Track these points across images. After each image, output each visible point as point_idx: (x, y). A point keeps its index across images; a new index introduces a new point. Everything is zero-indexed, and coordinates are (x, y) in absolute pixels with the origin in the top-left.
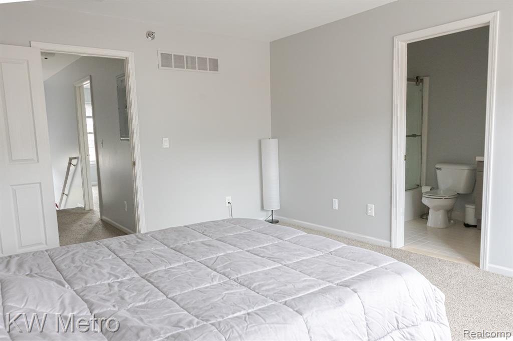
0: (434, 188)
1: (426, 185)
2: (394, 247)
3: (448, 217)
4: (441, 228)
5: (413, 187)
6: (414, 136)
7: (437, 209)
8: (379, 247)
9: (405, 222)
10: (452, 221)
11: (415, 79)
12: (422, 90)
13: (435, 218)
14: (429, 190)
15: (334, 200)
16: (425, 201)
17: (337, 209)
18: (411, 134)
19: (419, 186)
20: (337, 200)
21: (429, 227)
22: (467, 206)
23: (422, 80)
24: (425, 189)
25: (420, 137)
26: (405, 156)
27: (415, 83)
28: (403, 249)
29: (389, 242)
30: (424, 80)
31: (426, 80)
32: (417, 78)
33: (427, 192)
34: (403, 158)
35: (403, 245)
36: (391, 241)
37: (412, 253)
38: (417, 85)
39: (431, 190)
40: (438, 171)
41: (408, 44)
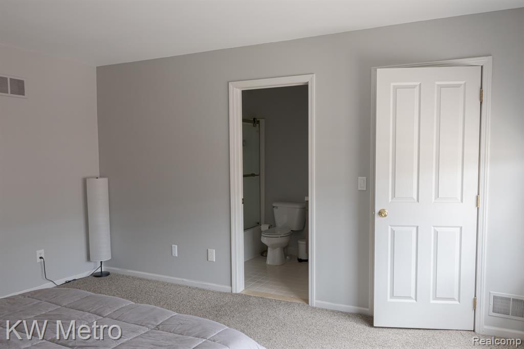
0: (272, 226)
1: (266, 223)
2: (235, 292)
3: (284, 253)
4: (276, 266)
5: (251, 225)
6: (253, 175)
7: (274, 247)
8: (220, 293)
9: (245, 262)
10: (288, 257)
11: (250, 120)
12: (259, 131)
13: (273, 257)
14: (268, 228)
15: (173, 246)
16: (265, 240)
17: (177, 255)
18: (250, 173)
19: (259, 224)
20: (176, 246)
21: (269, 265)
22: (300, 242)
23: (258, 122)
24: (264, 227)
25: (258, 177)
26: (243, 199)
27: (252, 124)
28: (244, 293)
29: (230, 288)
30: (260, 122)
31: (262, 122)
32: (254, 119)
33: (265, 231)
34: (241, 201)
35: (244, 289)
36: (231, 286)
37: (250, 296)
38: (254, 126)
39: (269, 228)
40: (274, 209)
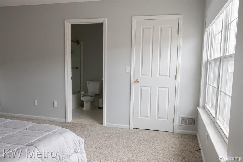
0: (86, 92)
1: (83, 91)
2: (67, 122)
3: (92, 105)
4: (88, 110)
5: (76, 92)
6: (77, 68)
7: (87, 101)
8: (60, 122)
9: (73, 110)
10: (94, 107)
11: (75, 41)
12: (80, 47)
13: (86, 106)
14: (84, 93)
15: (35, 100)
16: (82, 98)
17: (37, 105)
18: (76, 67)
19: (80, 91)
20: (37, 101)
21: (84, 110)
22: (99, 99)
23: (80, 43)
24: (82, 93)
25: (80, 69)
26: (71, 77)
27: (77, 43)
28: (72, 122)
29: (65, 119)
30: (81, 43)
31: (82, 43)
32: (78, 41)
33: (82, 94)
34: (71, 78)
35: (72, 120)
36: (66, 119)
37: (75, 123)
38: (78, 44)
39: (85, 93)
40: (87, 84)
41: (71, 25)
